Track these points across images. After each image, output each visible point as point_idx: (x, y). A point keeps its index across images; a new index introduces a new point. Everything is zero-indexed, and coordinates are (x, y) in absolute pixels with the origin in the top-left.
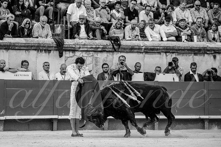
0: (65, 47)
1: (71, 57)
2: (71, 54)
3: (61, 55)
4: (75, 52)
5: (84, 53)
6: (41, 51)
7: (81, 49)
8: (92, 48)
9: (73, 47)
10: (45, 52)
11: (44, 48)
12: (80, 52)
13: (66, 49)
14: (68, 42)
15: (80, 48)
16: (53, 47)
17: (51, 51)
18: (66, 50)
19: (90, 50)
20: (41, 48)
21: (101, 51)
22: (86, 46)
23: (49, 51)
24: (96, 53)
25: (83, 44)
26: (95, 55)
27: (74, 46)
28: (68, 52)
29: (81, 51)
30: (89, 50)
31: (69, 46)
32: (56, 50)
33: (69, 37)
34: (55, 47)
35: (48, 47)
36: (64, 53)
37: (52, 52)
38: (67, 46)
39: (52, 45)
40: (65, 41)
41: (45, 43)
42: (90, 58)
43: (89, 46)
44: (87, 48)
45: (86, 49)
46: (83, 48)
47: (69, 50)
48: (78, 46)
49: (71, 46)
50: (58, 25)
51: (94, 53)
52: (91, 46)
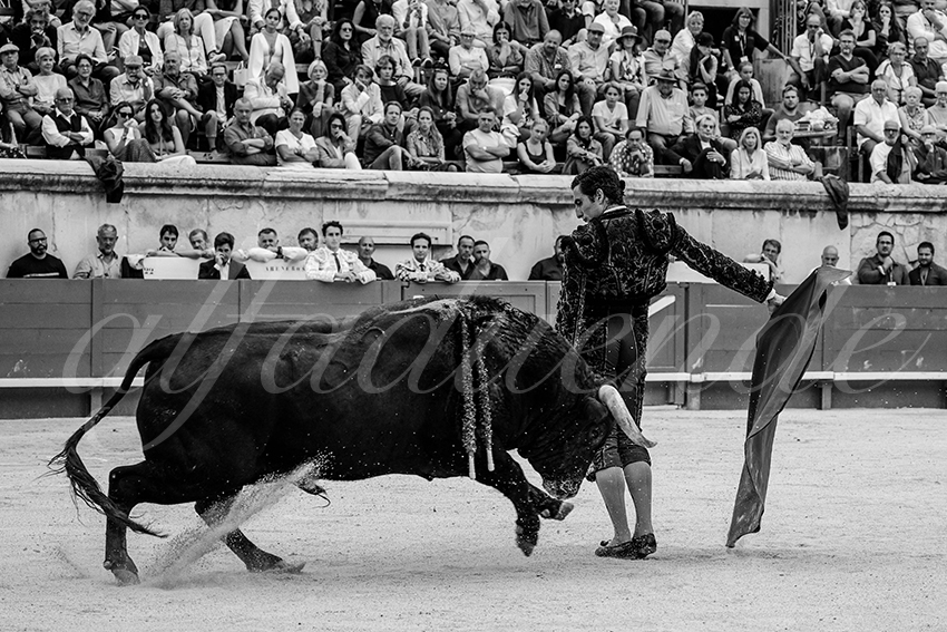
0: (851, 203)
1: (866, 227)
2: (866, 220)
3: (843, 224)
4: (875, 215)
5: (898, 216)
6: (792, 212)
7: (890, 209)
8: (917, 204)
9: (870, 203)
10: (802, 216)
11: (800, 206)
12: (889, 216)
13: (854, 206)
14: (857, 190)
15: (887, 204)
16: (820, 201)
17: (815, 211)
18: (853, 211)
19: (914, 209)
20: (792, 206)
21: (939, 214)
22: (902, 200)
23: (813, 213)
24: (928, 217)
25: (895, 194)
26: (926, 222)
27: (873, 200)
28: (858, 216)
29: (891, 212)
30: (909, 209)
31: (860, 200)
32: (830, 210)
33: (861, 176)
34: (827, 203)
35: (810, 202)
36: (849, 216)
37: (819, 214)
38: (855, 200)
39: (818, 198)
40: (851, 188)
41: (802, 192)
42: (912, 229)
43: (909, 201)
44: (905, 204)
45: (903, 208)
46: (895, 204)
47: (861, 211)
48: (884, 200)
49: (865, 199)
50: (833, 147)
51: (922, 217)
52: (915, 200)
